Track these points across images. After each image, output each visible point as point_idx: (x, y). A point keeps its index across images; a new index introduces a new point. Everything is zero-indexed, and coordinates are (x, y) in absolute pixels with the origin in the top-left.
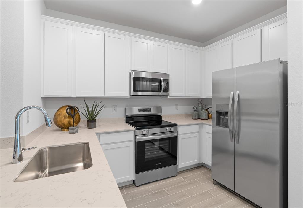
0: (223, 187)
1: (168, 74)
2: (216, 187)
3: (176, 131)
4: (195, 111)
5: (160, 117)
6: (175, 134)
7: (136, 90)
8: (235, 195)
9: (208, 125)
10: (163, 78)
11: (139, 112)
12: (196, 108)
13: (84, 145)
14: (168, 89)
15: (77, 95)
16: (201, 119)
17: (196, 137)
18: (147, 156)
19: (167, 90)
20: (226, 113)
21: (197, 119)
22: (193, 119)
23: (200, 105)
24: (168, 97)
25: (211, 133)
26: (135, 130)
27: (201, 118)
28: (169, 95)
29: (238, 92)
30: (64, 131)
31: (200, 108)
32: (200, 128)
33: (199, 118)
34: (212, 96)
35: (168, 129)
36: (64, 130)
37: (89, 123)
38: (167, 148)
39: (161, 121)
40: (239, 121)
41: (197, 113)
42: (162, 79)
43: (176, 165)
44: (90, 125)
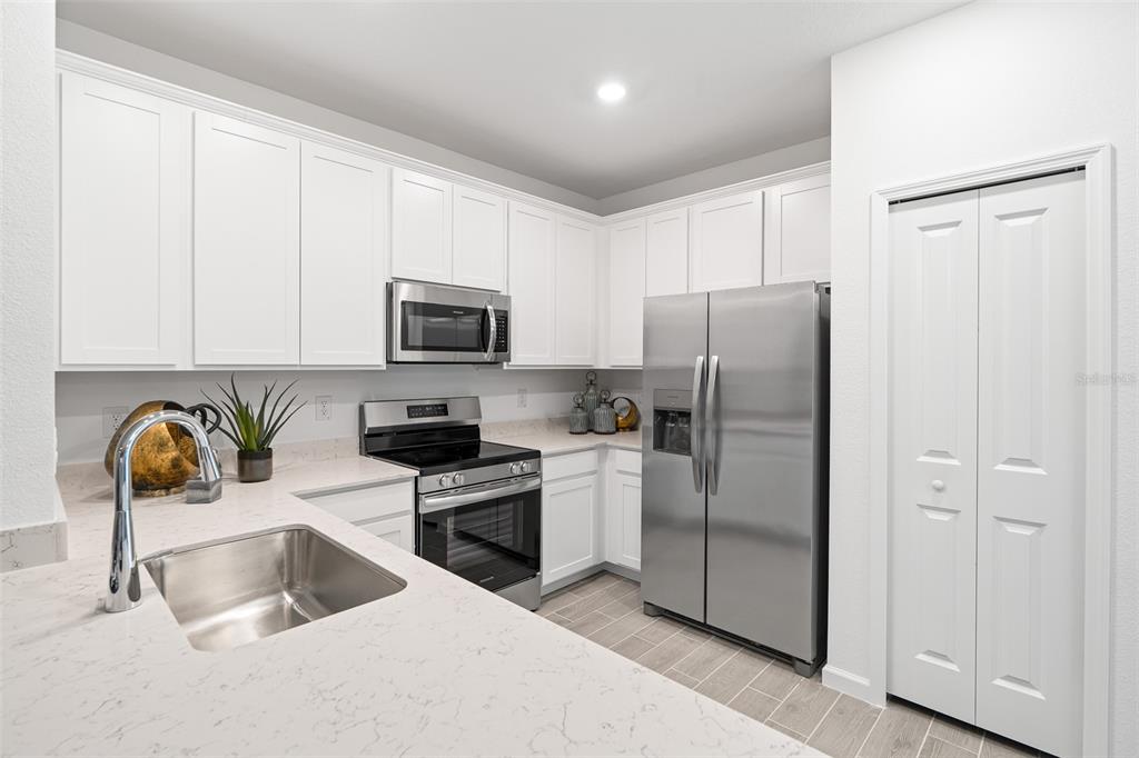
0: (672, 619)
1: (505, 294)
2: (653, 621)
3: (536, 474)
4: (579, 410)
5: (475, 430)
6: (531, 484)
7: (410, 344)
8: (704, 634)
9: (622, 449)
10: (490, 304)
11: (410, 416)
12: (580, 401)
13: (292, 536)
14: (506, 341)
15: (197, 363)
16: (596, 433)
17: (590, 486)
18: (454, 555)
19: (503, 345)
20: (686, 415)
21: (586, 433)
22: (571, 433)
23: (591, 391)
24: (505, 366)
25: (640, 472)
26: (416, 478)
27: (598, 430)
28: (509, 360)
29: (714, 359)
30: (153, 496)
31: (591, 398)
32: (601, 460)
33: (590, 429)
34: (641, 364)
35: (515, 468)
36: (149, 493)
37: (247, 463)
38: (509, 526)
39: (479, 446)
40: (718, 433)
41: (585, 414)
42: (489, 307)
43: (534, 576)
44: (251, 469)
